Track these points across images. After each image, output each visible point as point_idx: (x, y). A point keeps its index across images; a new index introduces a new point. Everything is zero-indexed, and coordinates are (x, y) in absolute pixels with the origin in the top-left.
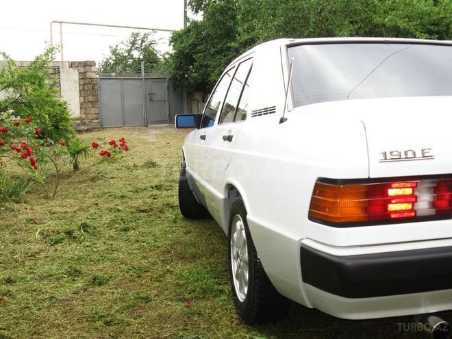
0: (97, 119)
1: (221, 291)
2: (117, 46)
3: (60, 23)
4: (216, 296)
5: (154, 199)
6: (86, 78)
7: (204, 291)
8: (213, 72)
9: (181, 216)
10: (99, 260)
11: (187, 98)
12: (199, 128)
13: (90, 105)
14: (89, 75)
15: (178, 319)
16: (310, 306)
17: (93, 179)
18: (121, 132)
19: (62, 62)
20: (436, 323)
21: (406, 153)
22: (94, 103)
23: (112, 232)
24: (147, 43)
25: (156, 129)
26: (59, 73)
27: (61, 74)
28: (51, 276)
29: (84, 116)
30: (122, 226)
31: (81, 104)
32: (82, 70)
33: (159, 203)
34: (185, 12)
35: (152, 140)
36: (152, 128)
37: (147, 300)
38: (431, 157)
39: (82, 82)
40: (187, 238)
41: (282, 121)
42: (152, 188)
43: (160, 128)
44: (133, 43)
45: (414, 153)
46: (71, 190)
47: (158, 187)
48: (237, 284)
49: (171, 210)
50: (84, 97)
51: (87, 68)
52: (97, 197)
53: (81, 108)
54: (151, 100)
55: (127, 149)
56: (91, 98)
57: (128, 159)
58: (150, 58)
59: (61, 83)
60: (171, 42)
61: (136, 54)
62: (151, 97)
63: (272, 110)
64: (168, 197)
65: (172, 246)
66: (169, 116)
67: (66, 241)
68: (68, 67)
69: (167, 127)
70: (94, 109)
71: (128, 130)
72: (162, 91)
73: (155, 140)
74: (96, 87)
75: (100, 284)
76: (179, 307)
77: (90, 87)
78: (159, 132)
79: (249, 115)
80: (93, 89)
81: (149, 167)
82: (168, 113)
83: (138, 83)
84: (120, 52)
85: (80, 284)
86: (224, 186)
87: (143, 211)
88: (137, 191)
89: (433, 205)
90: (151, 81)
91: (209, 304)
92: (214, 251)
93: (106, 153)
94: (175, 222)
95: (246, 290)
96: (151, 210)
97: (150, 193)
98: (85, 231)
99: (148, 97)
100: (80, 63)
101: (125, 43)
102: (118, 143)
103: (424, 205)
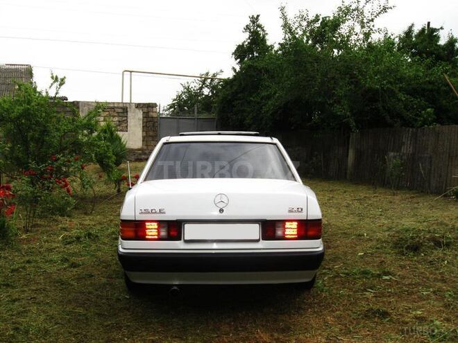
3: (131, 72)
6: (149, 117)
13: (151, 139)
14: (151, 114)
19: (130, 103)
21: (152, 210)
22: (154, 137)
26: (127, 112)
27: (129, 113)
29: (145, 147)
31: (144, 137)
32: (145, 110)
38: (164, 213)
39: (145, 120)
44: (204, 82)
45: (156, 211)
50: (146, 132)
51: (150, 108)
53: (143, 141)
56: (151, 133)
59: (129, 120)
61: (206, 91)
68: (134, 107)
70: (153, 142)
74: (156, 124)
77: (151, 124)
80: (153, 126)
83: (192, 122)
84: (192, 89)
89: (168, 233)
90: (202, 121)
100: (144, 104)
101: (197, 82)
103: (163, 233)
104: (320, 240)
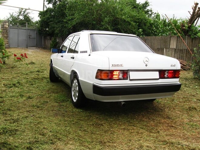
0: (8, 44)
1: (68, 101)
2: (13, 13)
4: (66, 102)
5: (38, 75)
6: (4, 27)
7: (63, 100)
8: (56, 29)
9: (50, 81)
10: (27, 93)
11: (44, 38)
12: (59, 53)
13: (5, 38)
15: (57, 106)
16: (94, 100)
17: (12, 68)
18: (17, 50)
20: (123, 103)
21: (117, 65)
22: (7, 37)
23: (28, 85)
24: (26, 13)
25: (31, 49)
28: (14, 96)
30: (31, 83)
32: (2, 24)
33: (40, 77)
34: (44, 3)
35: (30, 54)
36: (29, 49)
37: (47, 102)
38: (123, 66)
39: (2, 29)
40: (53, 87)
41: (89, 55)
42: (36, 71)
43: (33, 49)
44: (20, 13)
45: (119, 65)
46: (5, 71)
47: (38, 71)
48: (73, 98)
49: (45, 79)
50: (3, 35)
51: (5, 23)
52: (17, 74)
54: (30, 38)
55: (27, 57)
56: (5, 35)
57: (27, 61)
58: (27, 19)
60: (39, 15)
61: (21, 17)
62: (29, 37)
63: (86, 52)
64: (43, 75)
65: (49, 89)
66: (36, 44)
67: (13, 87)
69: (35, 49)
70: (6, 40)
71: (20, 49)
72: (34, 35)
73: (32, 54)
74: (8, 31)
75: (31, 99)
76: (57, 104)
78: (32, 50)
79: (79, 52)
80: (6, 32)
81: (32, 64)
82: (36, 43)
83: (25, 31)
84: (14, 16)
85: (24, 98)
86: (71, 71)
87: (36, 79)
88: (31, 73)
89: (123, 76)
90: (30, 30)
91: (65, 103)
92: (63, 91)
93: (19, 58)
94: (48, 83)
95: (77, 99)
96: (39, 79)
97: (36, 73)
98: (19, 84)
99: (28, 36)
101: (17, 12)
102: (24, 55)
103: (121, 76)
104: (179, 79)
